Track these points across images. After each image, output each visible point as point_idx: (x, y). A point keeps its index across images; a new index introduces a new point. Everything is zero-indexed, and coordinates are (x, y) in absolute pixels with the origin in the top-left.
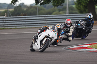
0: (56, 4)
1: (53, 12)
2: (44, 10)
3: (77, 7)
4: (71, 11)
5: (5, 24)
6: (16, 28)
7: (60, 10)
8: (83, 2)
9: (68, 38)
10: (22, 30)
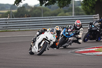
0: (61, 5)
1: (59, 13)
2: (49, 11)
3: (83, 8)
4: (77, 12)
5: (8, 26)
6: (19, 31)
7: (65, 12)
8: (90, 3)
9: (78, 40)
10: (26, 32)
